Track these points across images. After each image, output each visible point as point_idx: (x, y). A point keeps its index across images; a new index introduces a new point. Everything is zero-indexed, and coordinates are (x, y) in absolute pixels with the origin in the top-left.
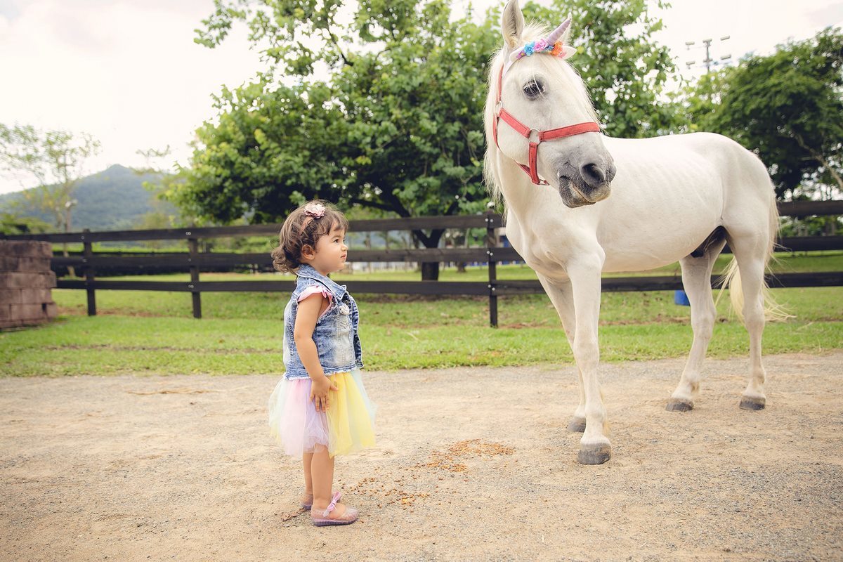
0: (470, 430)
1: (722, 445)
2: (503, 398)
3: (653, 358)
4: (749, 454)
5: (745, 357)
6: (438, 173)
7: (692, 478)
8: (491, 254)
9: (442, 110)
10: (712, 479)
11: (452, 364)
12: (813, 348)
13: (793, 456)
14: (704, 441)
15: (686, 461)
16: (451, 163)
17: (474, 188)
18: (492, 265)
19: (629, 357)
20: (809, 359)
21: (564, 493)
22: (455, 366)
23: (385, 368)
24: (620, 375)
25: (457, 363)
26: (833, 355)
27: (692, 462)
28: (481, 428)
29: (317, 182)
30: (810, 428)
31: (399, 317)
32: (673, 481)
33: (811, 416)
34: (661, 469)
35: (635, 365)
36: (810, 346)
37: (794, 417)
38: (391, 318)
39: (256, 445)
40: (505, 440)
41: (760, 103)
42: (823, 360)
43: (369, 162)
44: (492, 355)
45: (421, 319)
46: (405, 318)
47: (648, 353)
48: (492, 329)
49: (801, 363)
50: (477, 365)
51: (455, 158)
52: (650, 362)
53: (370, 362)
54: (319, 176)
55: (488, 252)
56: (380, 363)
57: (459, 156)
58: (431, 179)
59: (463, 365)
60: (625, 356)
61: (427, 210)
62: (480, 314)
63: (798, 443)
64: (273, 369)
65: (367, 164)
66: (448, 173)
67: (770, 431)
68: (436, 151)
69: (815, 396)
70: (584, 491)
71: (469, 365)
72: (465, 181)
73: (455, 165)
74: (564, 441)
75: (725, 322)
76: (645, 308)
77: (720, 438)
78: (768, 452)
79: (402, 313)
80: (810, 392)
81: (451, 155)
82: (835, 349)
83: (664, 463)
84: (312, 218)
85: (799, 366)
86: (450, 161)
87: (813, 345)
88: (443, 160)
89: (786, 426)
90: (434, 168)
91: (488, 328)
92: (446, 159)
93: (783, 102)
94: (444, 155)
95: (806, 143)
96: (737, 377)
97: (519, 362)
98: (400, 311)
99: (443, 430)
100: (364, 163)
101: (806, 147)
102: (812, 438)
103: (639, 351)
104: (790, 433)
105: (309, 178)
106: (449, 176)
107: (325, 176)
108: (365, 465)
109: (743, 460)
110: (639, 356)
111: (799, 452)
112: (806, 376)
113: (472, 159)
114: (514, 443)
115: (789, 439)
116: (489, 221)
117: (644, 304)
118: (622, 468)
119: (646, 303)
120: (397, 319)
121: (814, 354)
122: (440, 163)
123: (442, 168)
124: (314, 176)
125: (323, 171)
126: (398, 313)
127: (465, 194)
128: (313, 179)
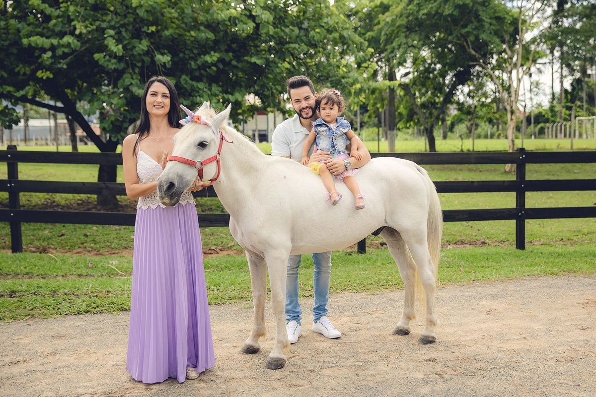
9: (128, 24)
23: (109, 311)
38: (79, 241)
41: (432, 8)
43: (51, 76)
45: (111, 243)
53: (94, 305)
56: (103, 306)
68: (122, 66)
79: (90, 235)
81: (137, 70)
86: (136, 78)
88: (129, 76)
92: (132, 76)
93: (450, 12)
94: (130, 70)
100: (45, 77)
120: (86, 242)
122: (126, 80)
123: (129, 86)
126: (86, 235)
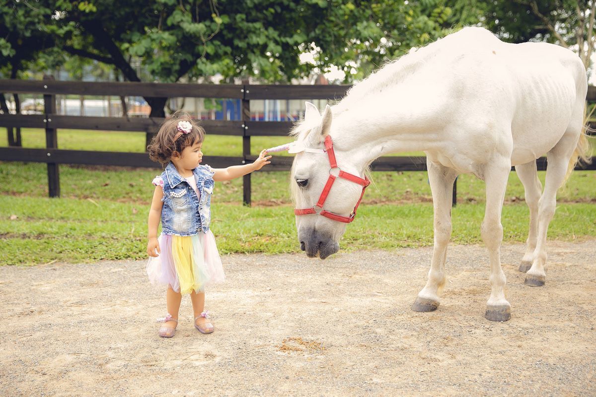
0: (280, 327)
1: (518, 338)
2: (294, 290)
3: (424, 245)
4: (545, 346)
5: (508, 243)
6: (174, 28)
7: (505, 371)
8: (247, 128)
10: (523, 372)
11: (226, 252)
12: (567, 234)
13: (582, 347)
14: (501, 333)
15: (494, 355)
16: (188, 17)
17: (213, 47)
18: (247, 139)
19: (401, 243)
20: (565, 247)
21: (399, 391)
22: (229, 254)
24: (399, 263)
25: (231, 250)
26: (585, 242)
27: (498, 355)
28: (289, 325)
29: (26, 29)
30: (588, 319)
31: (134, 189)
32: (490, 375)
33: (585, 307)
34: (475, 363)
35: (409, 252)
36: (564, 232)
37: (571, 308)
38: (124, 191)
39: (57, 353)
40: (318, 337)
42: (578, 247)
43: (94, 9)
44: (263, 241)
46: (141, 191)
47: (418, 239)
48: (246, 207)
49: (560, 251)
50: (252, 252)
51: (193, 12)
52: (422, 249)
53: (137, 250)
54: (28, 19)
55: (243, 126)
57: (197, 10)
58: (166, 35)
59: (237, 252)
60: (396, 243)
61: (160, 68)
62: (223, 188)
63: (583, 335)
64: (22, 259)
65: (91, 12)
66: (187, 30)
67: (555, 323)
69: (581, 286)
70: (416, 388)
71: (244, 253)
72: (204, 39)
73: (194, 20)
74: (376, 337)
75: (473, 202)
76: (390, 183)
77: (515, 331)
78: (560, 344)
79: (136, 185)
80: (577, 282)
81: (188, 7)
82: (586, 236)
83: (475, 357)
84: (182, 134)
85: (559, 254)
86: (188, 15)
87: (568, 232)
88: (179, 12)
89: (566, 318)
90: (169, 22)
91: (241, 206)
92: (183, 13)
94: (181, 7)
95: (540, 11)
96: (508, 266)
97: (294, 249)
98: (134, 184)
99: (251, 327)
100: (87, 11)
101: (540, 15)
102: (592, 329)
103: (409, 237)
104: (572, 325)
105: (15, 21)
106: (187, 33)
107: (36, 20)
108: (192, 370)
109: (542, 353)
110: (410, 242)
111: (586, 343)
112: (568, 264)
113: (214, 15)
114: (330, 341)
115: (573, 330)
116: (245, 91)
117: (388, 179)
118: (440, 364)
119: (389, 177)
120: (132, 192)
121: (569, 241)
122: (177, 17)
123: (179, 22)
124: (22, 19)
125: (33, 13)
126: (131, 186)
127: (204, 54)
128: (21, 23)
